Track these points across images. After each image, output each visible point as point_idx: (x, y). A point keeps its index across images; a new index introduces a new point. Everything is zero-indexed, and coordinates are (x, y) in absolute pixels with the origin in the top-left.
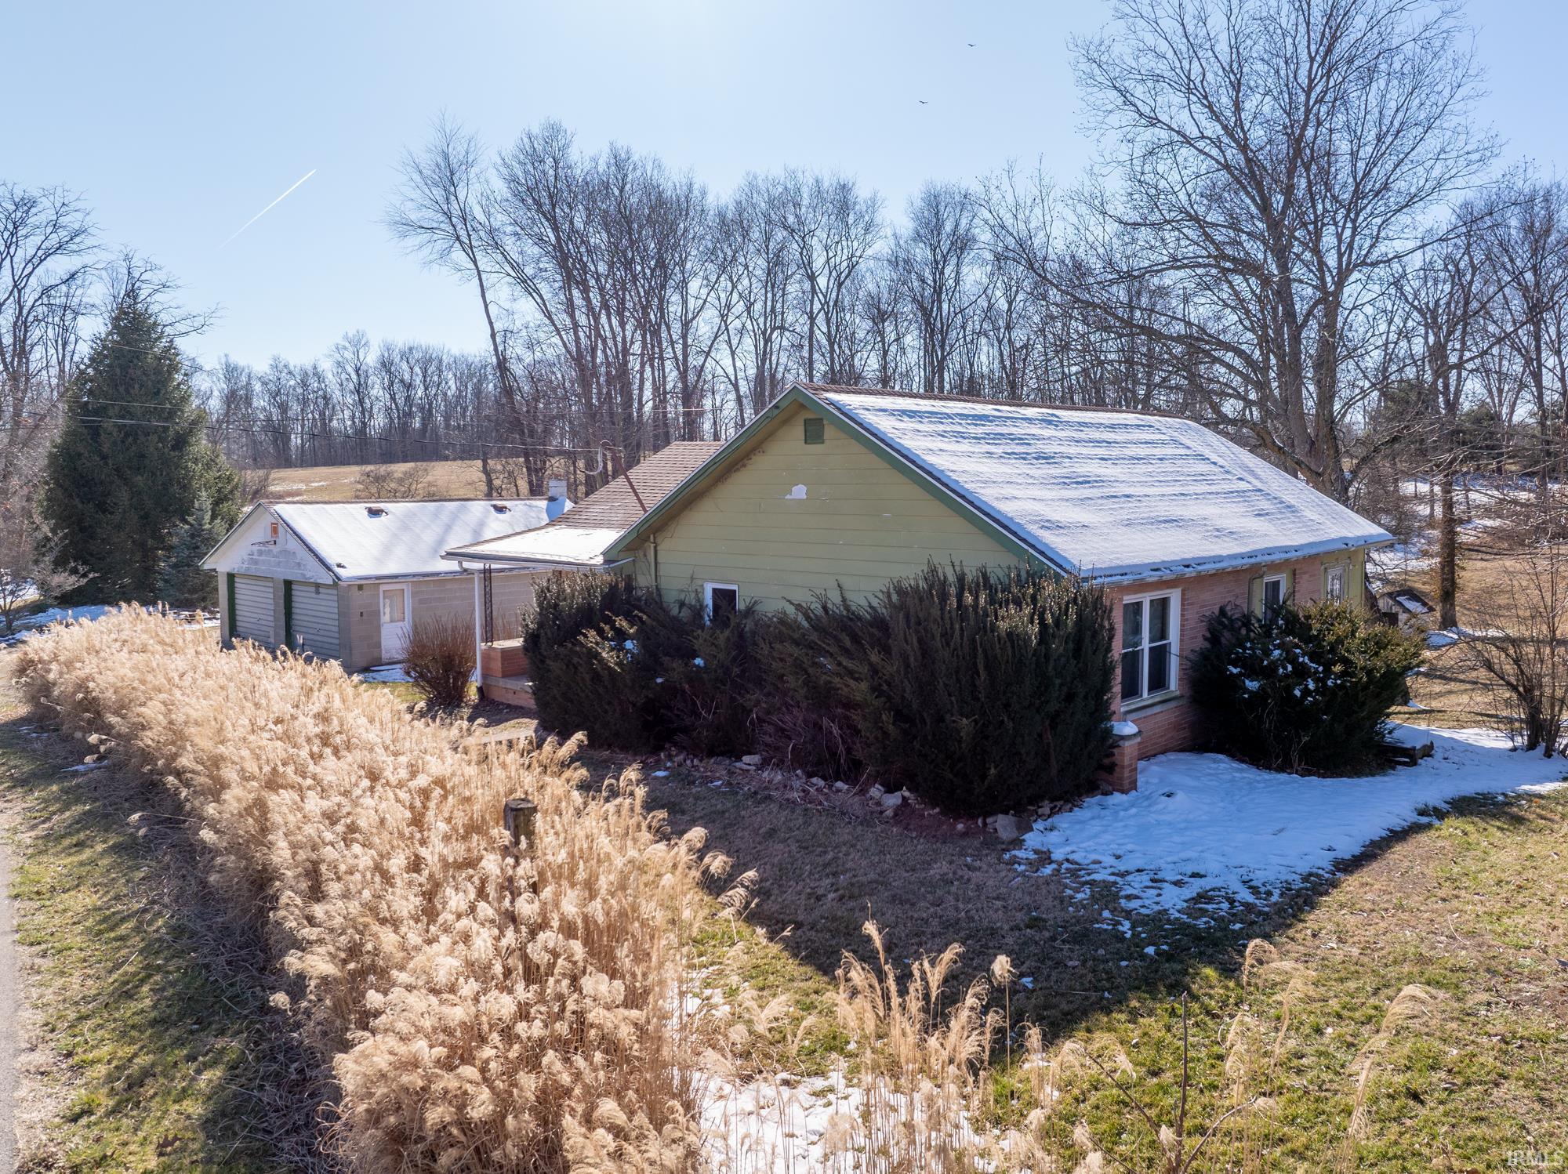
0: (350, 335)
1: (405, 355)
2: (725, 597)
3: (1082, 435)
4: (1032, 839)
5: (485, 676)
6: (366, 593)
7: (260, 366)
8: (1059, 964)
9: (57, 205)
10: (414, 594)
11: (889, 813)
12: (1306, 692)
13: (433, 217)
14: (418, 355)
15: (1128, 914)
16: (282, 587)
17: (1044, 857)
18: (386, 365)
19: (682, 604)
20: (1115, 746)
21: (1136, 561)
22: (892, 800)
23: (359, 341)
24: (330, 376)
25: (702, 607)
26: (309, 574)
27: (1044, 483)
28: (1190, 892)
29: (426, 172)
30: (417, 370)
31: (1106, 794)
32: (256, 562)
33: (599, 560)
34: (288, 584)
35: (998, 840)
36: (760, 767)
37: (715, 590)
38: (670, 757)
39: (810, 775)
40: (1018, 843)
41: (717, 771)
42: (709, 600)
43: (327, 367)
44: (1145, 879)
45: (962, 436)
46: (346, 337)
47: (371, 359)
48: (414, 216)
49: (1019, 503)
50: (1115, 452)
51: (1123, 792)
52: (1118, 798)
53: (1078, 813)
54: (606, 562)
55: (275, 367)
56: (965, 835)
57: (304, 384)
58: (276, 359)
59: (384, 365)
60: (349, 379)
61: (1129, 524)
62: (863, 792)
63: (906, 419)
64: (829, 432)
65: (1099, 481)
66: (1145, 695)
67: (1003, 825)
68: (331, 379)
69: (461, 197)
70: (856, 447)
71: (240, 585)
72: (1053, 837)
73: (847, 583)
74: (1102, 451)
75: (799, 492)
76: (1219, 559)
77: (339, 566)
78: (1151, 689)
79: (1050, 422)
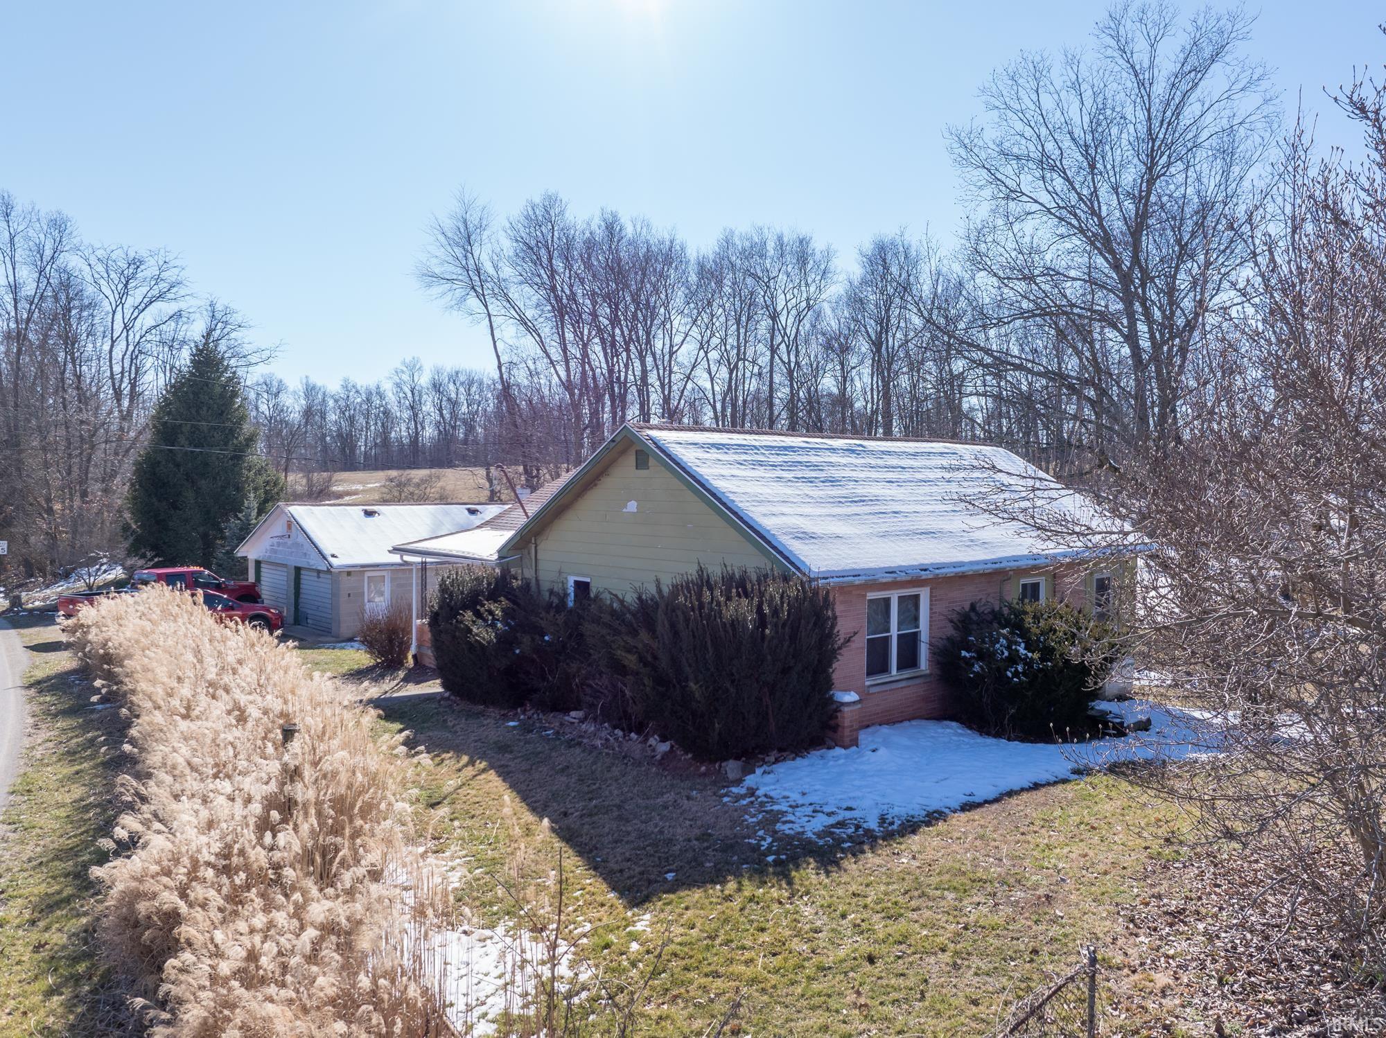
0: (407, 361)
1: (454, 378)
2: (582, 587)
3: (880, 462)
4: (750, 780)
5: (419, 646)
6: (352, 578)
7: (333, 386)
8: (702, 864)
9: (161, 263)
10: (392, 580)
11: (658, 757)
12: (1016, 674)
13: (453, 270)
14: (462, 378)
15: (775, 832)
16: (293, 572)
17: (752, 792)
18: (437, 387)
19: (551, 592)
20: (837, 710)
21: (872, 565)
22: (664, 747)
23: (414, 366)
24: (390, 394)
25: (566, 595)
26: (312, 562)
27: (819, 502)
28: (832, 820)
29: (450, 235)
30: (462, 389)
31: (829, 748)
32: (275, 552)
33: (496, 556)
34: (298, 570)
35: (725, 779)
36: (582, 721)
37: (576, 583)
38: (524, 712)
39: (615, 727)
40: (738, 782)
41: (552, 722)
42: (571, 590)
43: (388, 387)
44: (809, 810)
45: (760, 463)
46: (404, 363)
47: (424, 380)
48: (437, 270)
49: (784, 518)
50: (906, 476)
51: (846, 747)
52: (838, 751)
53: (799, 761)
54: (500, 558)
55: (345, 387)
56: (704, 775)
57: (368, 400)
58: (346, 380)
59: (434, 385)
60: (406, 398)
61: (884, 535)
62: (646, 740)
63: (714, 450)
64: (652, 462)
65: (876, 500)
66: (894, 671)
67: (732, 768)
68: (391, 398)
69: (476, 254)
71: (264, 567)
72: (769, 778)
74: (890, 476)
75: (632, 506)
76: (962, 564)
77: (333, 556)
78: (899, 669)
79: (853, 451)
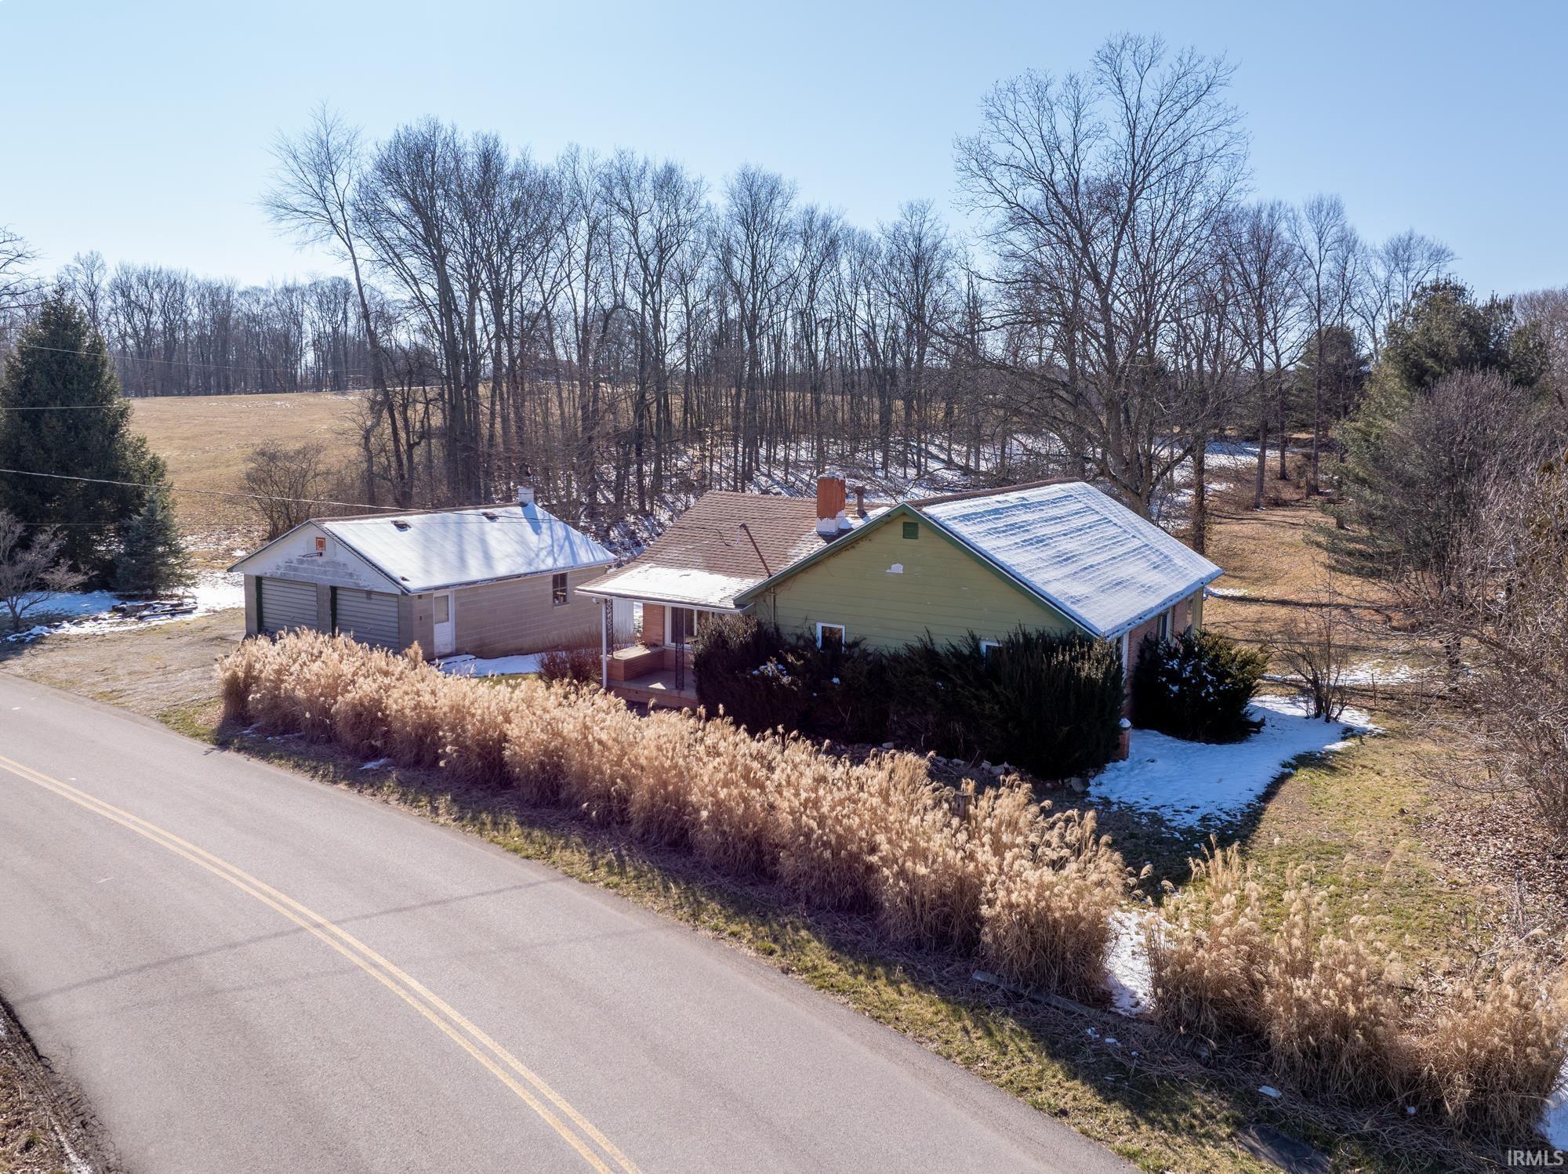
0: (82, 256)
1: (143, 281)
2: (832, 633)
3: (1044, 514)
4: (1094, 790)
5: (609, 680)
6: (423, 601)
10: (457, 599)
12: (1208, 694)
13: (306, 200)
15: (1174, 829)
16: (327, 591)
17: (1107, 801)
18: (122, 289)
19: (799, 637)
22: (999, 770)
23: (93, 263)
25: (815, 640)
26: (362, 583)
27: (1052, 564)
30: (158, 295)
31: (1116, 761)
32: (296, 569)
33: (730, 604)
34: (335, 590)
35: (1074, 792)
37: (824, 628)
40: (1087, 793)
42: (819, 634)
45: (996, 530)
46: (78, 259)
47: (104, 282)
48: (289, 200)
49: (1054, 585)
50: (1066, 526)
51: (1124, 759)
52: (1122, 763)
53: (1107, 774)
54: (738, 607)
56: (1054, 790)
61: (1104, 591)
62: (977, 765)
63: (975, 522)
64: (922, 532)
65: (1073, 556)
67: (1075, 783)
70: (944, 544)
71: (267, 587)
72: (1103, 789)
73: (932, 629)
74: (1061, 527)
75: (897, 568)
77: (404, 579)
